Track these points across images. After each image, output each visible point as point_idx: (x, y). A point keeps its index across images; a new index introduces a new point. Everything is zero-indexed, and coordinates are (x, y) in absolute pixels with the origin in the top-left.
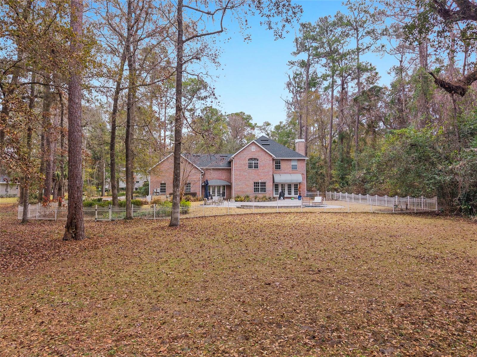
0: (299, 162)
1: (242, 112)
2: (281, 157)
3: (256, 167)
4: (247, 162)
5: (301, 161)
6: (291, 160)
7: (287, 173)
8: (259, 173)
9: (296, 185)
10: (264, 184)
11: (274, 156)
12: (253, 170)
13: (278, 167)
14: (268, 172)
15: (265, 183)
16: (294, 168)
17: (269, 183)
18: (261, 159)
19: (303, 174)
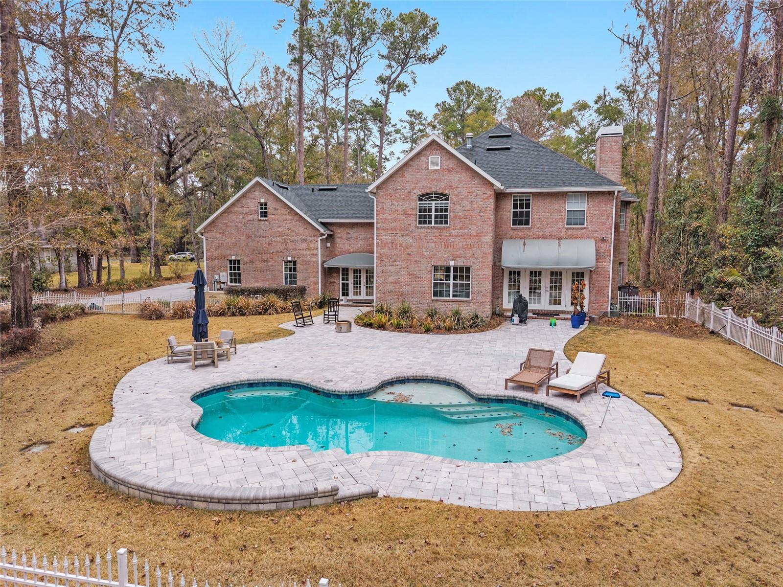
0: (594, 202)
1: (539, 89)
2: (530, 186)
3: (442, 219)
4: (413, 205)
5: (599, 199)
6: (564, 195)
7: (550, 237)
8: (451, 240)
9: (578, 276)
10: (463, 272)
11: (498, 184)
12: (431, 231)
13: (522, 218)
14: (479, 235)
15: (468, 269)
16: (575, 219)
17: (481, 269)
18: (456, 195)
19: (603, 240)
